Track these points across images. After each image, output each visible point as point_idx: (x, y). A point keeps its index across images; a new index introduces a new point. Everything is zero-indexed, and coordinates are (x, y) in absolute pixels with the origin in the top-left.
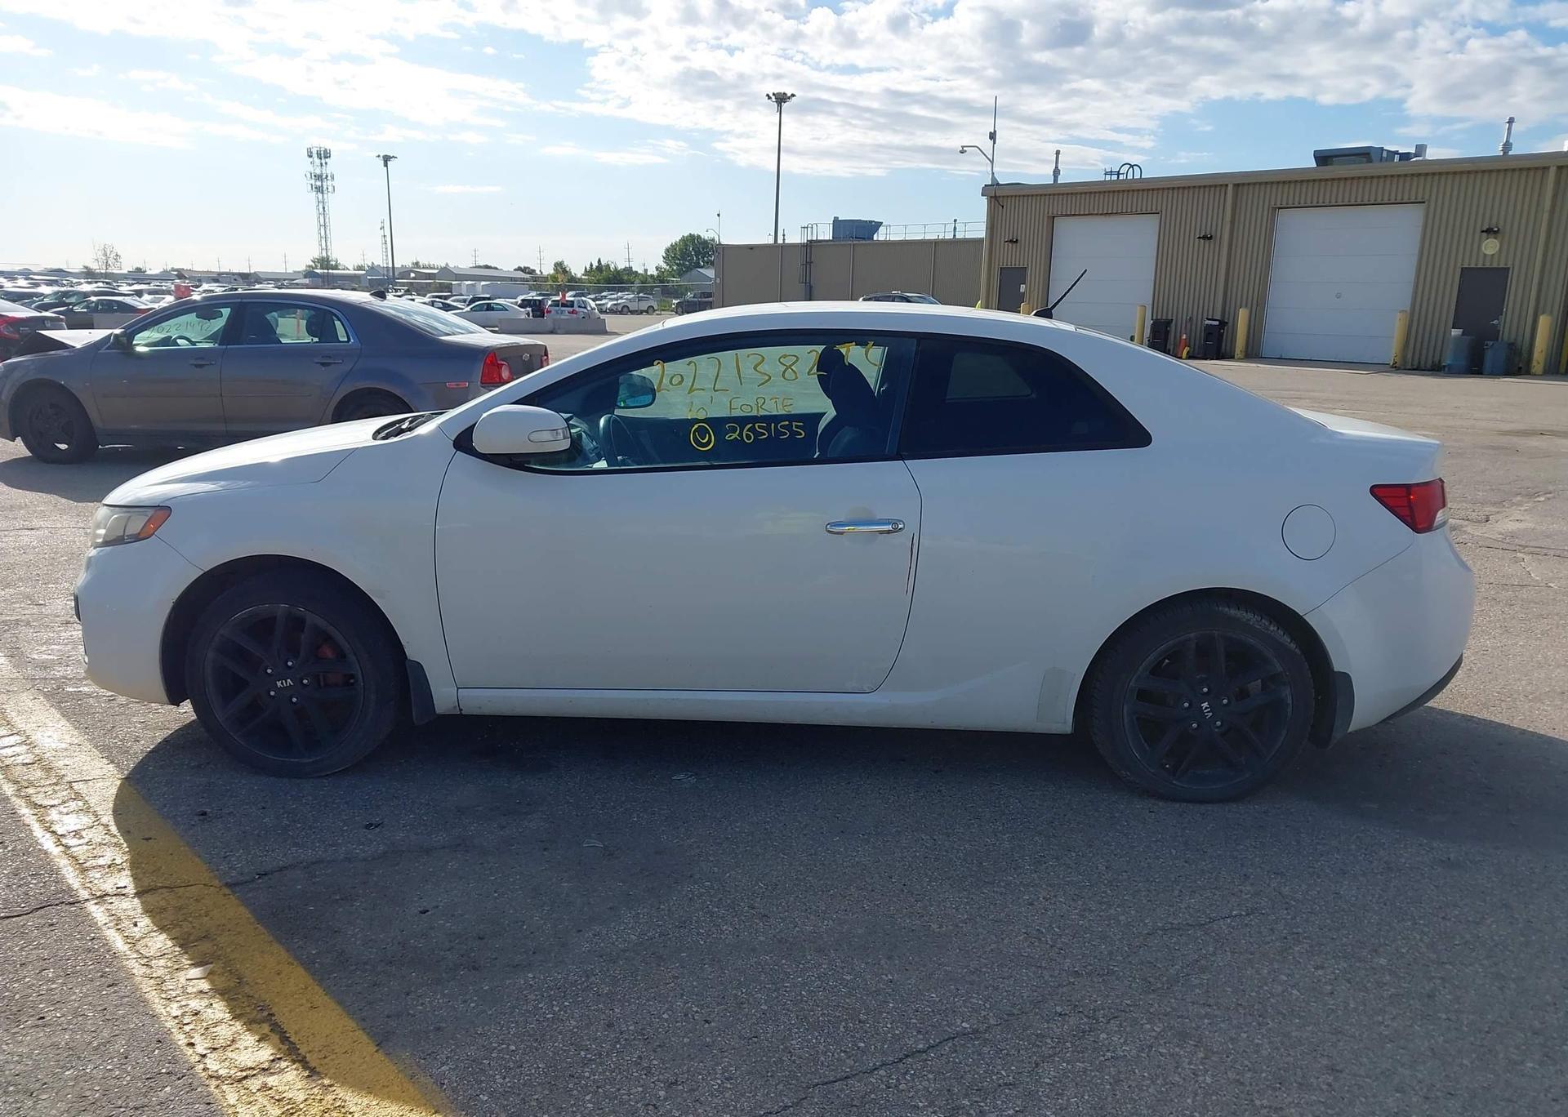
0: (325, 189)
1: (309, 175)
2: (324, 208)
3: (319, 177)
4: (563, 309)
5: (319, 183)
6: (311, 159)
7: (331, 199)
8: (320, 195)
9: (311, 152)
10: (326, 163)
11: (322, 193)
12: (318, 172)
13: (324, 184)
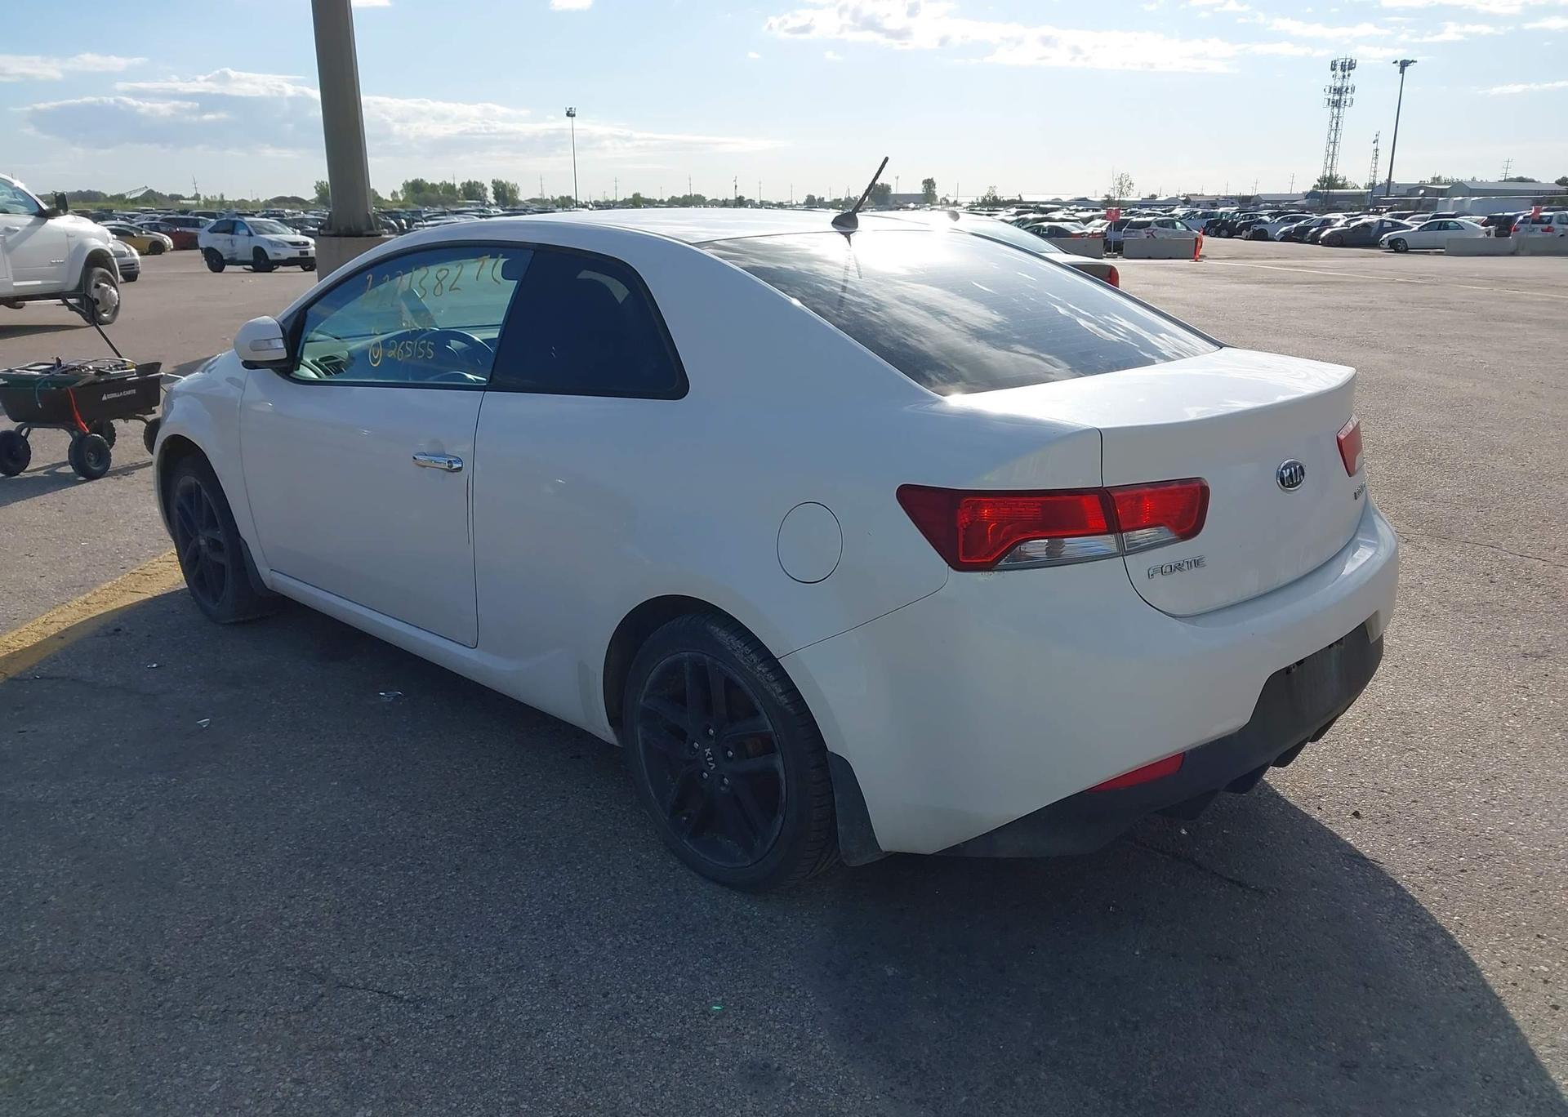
0: (1342, 102)
1: (1328, 90)
2: (1337, 123)
3: (1339, 91)
4: (1534, 226)
5: (1337, 97)
6: (1334, 72)
7: (1346, 112)
8: (1336, 110)
9: (1335, 65)
10: (1349, 75)
11: (1339, 107)
12: (1338, 85)
13: (1343, 97)
